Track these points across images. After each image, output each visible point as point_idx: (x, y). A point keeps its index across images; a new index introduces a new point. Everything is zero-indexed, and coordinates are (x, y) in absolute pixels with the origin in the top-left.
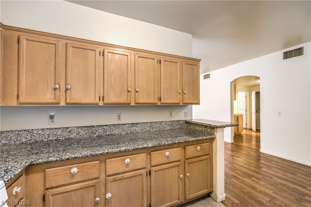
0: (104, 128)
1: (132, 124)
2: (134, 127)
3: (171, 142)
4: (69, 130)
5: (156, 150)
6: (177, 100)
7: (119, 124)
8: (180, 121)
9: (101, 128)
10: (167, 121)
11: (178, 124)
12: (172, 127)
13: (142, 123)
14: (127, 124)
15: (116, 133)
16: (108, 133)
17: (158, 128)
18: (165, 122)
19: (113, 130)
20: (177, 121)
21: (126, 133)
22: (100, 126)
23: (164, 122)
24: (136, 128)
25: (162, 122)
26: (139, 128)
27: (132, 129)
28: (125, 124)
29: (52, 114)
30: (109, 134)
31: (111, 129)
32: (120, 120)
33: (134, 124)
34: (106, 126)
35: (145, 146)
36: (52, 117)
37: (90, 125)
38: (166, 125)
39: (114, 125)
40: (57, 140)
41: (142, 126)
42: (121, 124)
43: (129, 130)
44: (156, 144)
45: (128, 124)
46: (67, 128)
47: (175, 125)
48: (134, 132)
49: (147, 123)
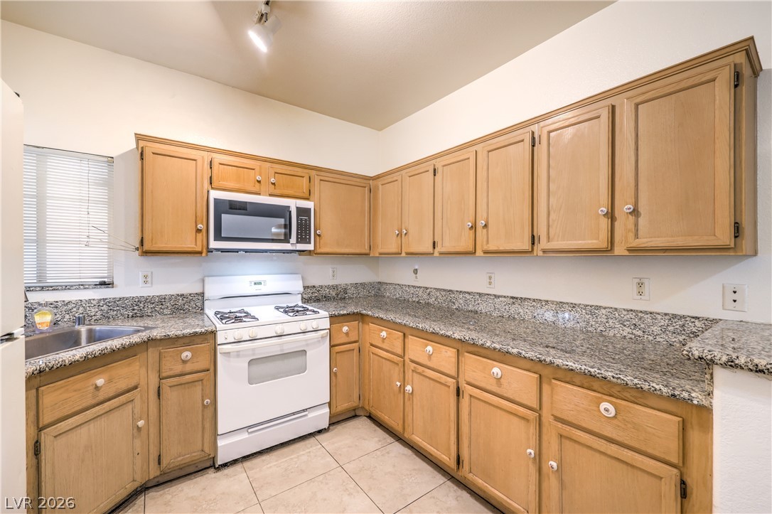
0: (466, 298)
1: (512, 298)
2: (517, 305)
3: (498, 346)
4: (428, 290)
5: (477, 353)
6: (598, 239)
7: (488, 295)
8: (684, 317)
9: (461, 296)
10: (616, 309)
11: (671, 328)
12: (640, 333)
13: (534, 300)
14: (501, 296)
15: (483, 311)
16: (471, 308)
17: (583, 324)
18: (608, 310)
19: (478, 304)
20: (666, 314)
21: (500, 316)
22: (461, 292)
23: (605, 308)
24: (521, 310)
25: (599, 308)
26: (527, 310)
27: (513, 309)
28: (499, 297)
29: (416, 267)
30: (473, 309)
31: (475, 301)
32: (491, 286)
33: (517, 298)
34: (469, 293)
35: (449, 333)
36: (416, 271)
37: (449, 289)
38: (611, 321)
39: (480, 295)
40: (418, 302)
41: (533, 306)
42: (491, 295)
43: (505, 309)
44: (467, 338)
45: (505, 297)
46: (427, 288)
47: (656, 329)
48: (516, 316)
49: (547, 301)
